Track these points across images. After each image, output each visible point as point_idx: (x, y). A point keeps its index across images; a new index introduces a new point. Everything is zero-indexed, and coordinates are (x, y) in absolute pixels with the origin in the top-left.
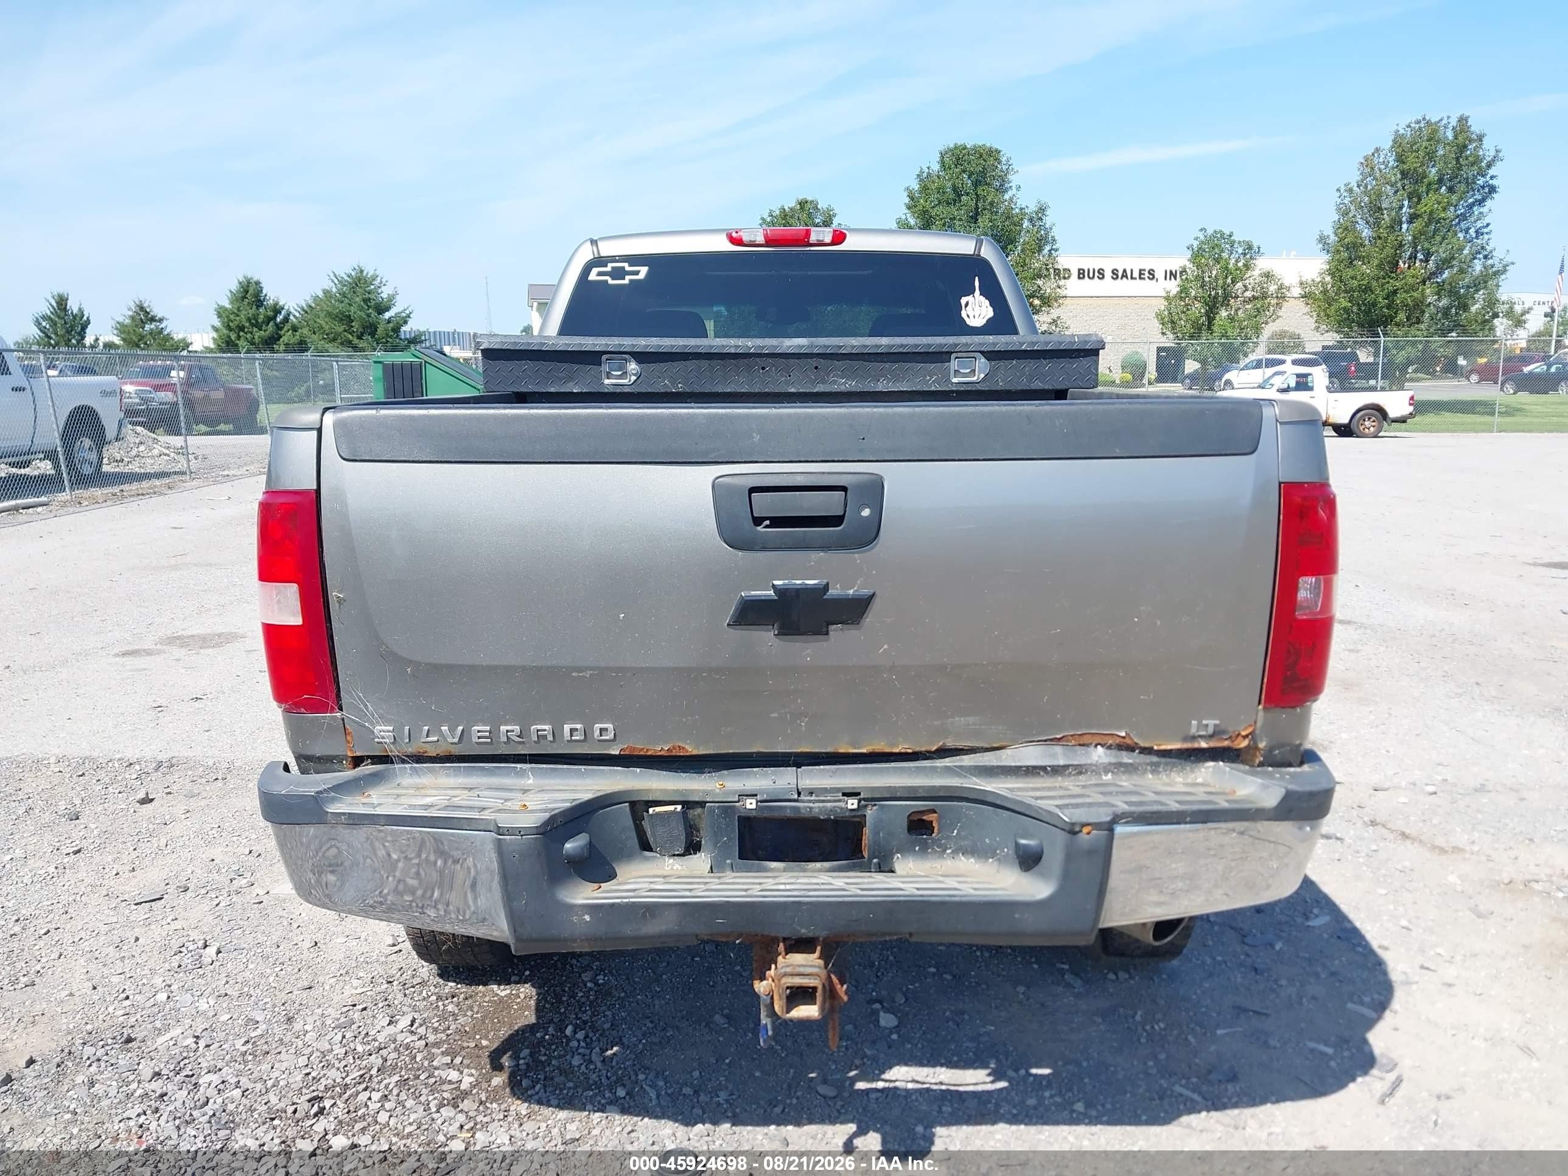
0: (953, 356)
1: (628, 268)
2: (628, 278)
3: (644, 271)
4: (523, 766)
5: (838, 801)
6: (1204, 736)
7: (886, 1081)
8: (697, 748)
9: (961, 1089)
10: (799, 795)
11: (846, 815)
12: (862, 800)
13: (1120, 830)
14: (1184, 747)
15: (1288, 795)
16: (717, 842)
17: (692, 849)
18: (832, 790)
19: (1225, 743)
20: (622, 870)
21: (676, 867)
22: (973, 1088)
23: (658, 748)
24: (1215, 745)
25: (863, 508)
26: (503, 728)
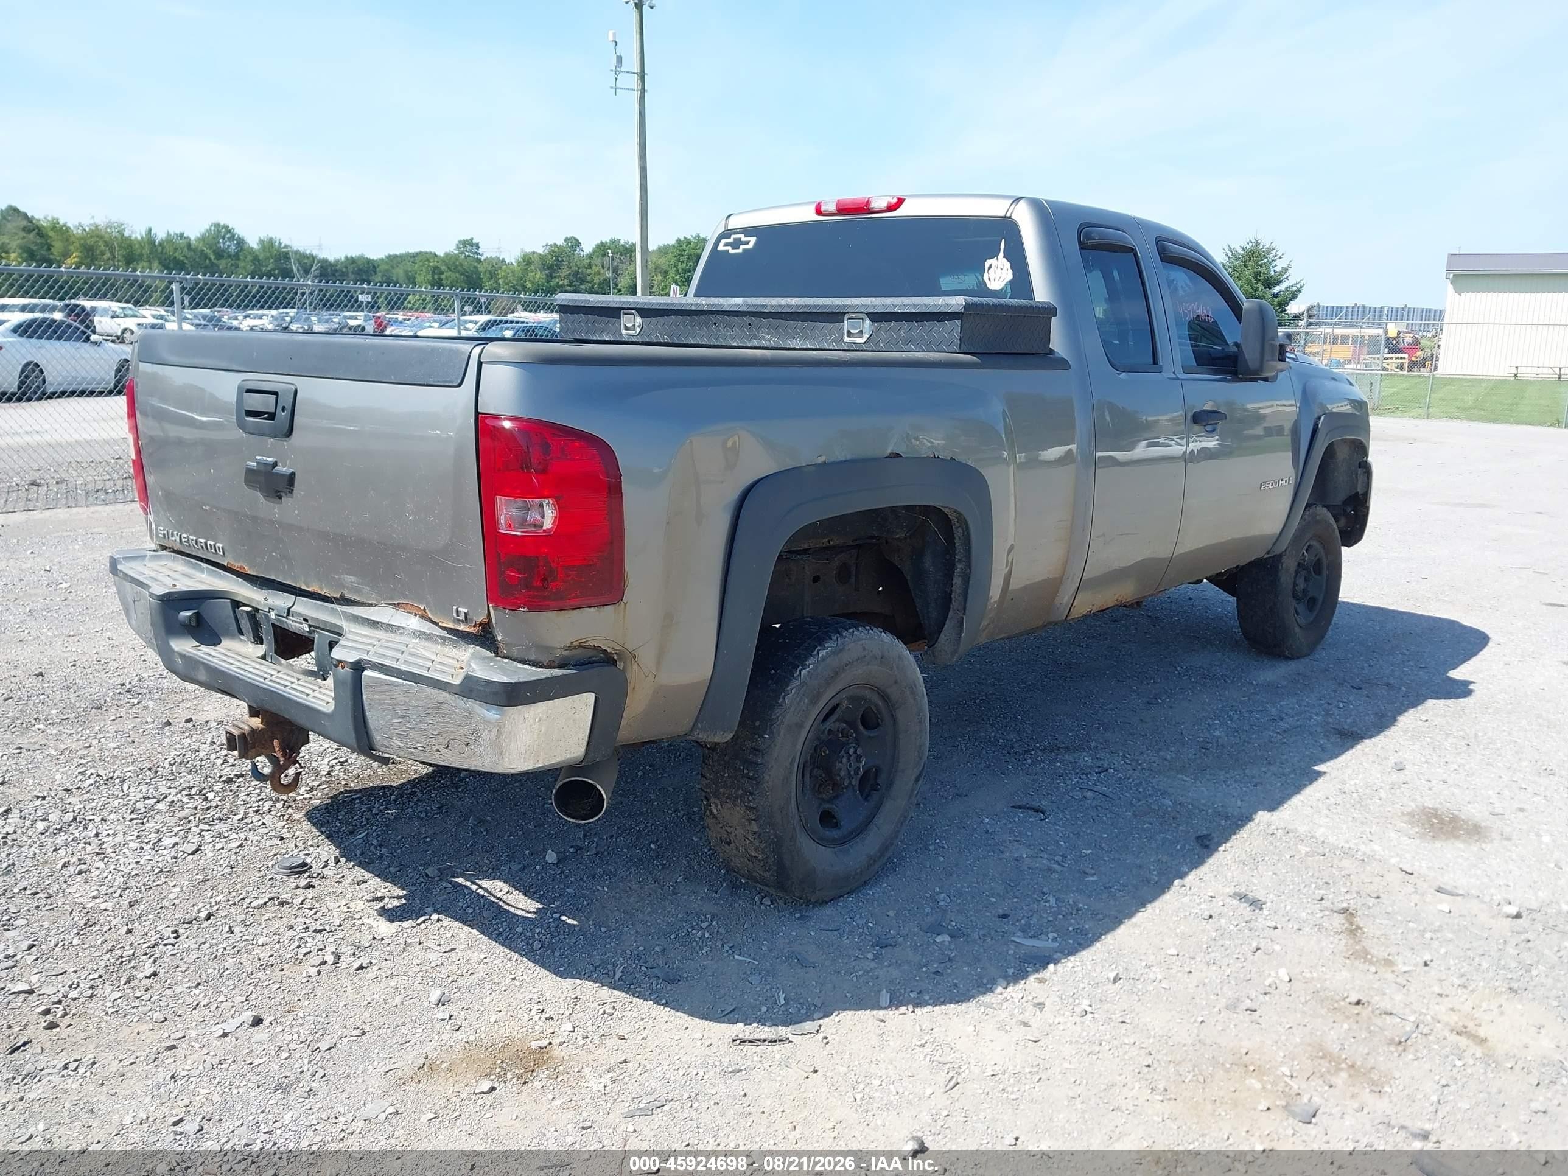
0: (846, 316)
1: (744, 239)
2: (742, 247)
3: (753, 240)
4: (204, 565)
5: (301, 623)
6: (462, 621)
7: (474, 883)
8: (250, 568)
9: (506, 907)
10: (288, 614)
11: (307, 635)
12: (310, 626)
13: (366, 673)
14: (453, 627)
15: (468, 678)
16: (267, 639)
17: (259, 640)
18: (299, 615)
19: (471, 630)
20: (226, 643)
21: (250, 650)
22: (512, 910)
23: (236, 566)
24: (468, 630)
25: (283, 409)
26: (191, 537)
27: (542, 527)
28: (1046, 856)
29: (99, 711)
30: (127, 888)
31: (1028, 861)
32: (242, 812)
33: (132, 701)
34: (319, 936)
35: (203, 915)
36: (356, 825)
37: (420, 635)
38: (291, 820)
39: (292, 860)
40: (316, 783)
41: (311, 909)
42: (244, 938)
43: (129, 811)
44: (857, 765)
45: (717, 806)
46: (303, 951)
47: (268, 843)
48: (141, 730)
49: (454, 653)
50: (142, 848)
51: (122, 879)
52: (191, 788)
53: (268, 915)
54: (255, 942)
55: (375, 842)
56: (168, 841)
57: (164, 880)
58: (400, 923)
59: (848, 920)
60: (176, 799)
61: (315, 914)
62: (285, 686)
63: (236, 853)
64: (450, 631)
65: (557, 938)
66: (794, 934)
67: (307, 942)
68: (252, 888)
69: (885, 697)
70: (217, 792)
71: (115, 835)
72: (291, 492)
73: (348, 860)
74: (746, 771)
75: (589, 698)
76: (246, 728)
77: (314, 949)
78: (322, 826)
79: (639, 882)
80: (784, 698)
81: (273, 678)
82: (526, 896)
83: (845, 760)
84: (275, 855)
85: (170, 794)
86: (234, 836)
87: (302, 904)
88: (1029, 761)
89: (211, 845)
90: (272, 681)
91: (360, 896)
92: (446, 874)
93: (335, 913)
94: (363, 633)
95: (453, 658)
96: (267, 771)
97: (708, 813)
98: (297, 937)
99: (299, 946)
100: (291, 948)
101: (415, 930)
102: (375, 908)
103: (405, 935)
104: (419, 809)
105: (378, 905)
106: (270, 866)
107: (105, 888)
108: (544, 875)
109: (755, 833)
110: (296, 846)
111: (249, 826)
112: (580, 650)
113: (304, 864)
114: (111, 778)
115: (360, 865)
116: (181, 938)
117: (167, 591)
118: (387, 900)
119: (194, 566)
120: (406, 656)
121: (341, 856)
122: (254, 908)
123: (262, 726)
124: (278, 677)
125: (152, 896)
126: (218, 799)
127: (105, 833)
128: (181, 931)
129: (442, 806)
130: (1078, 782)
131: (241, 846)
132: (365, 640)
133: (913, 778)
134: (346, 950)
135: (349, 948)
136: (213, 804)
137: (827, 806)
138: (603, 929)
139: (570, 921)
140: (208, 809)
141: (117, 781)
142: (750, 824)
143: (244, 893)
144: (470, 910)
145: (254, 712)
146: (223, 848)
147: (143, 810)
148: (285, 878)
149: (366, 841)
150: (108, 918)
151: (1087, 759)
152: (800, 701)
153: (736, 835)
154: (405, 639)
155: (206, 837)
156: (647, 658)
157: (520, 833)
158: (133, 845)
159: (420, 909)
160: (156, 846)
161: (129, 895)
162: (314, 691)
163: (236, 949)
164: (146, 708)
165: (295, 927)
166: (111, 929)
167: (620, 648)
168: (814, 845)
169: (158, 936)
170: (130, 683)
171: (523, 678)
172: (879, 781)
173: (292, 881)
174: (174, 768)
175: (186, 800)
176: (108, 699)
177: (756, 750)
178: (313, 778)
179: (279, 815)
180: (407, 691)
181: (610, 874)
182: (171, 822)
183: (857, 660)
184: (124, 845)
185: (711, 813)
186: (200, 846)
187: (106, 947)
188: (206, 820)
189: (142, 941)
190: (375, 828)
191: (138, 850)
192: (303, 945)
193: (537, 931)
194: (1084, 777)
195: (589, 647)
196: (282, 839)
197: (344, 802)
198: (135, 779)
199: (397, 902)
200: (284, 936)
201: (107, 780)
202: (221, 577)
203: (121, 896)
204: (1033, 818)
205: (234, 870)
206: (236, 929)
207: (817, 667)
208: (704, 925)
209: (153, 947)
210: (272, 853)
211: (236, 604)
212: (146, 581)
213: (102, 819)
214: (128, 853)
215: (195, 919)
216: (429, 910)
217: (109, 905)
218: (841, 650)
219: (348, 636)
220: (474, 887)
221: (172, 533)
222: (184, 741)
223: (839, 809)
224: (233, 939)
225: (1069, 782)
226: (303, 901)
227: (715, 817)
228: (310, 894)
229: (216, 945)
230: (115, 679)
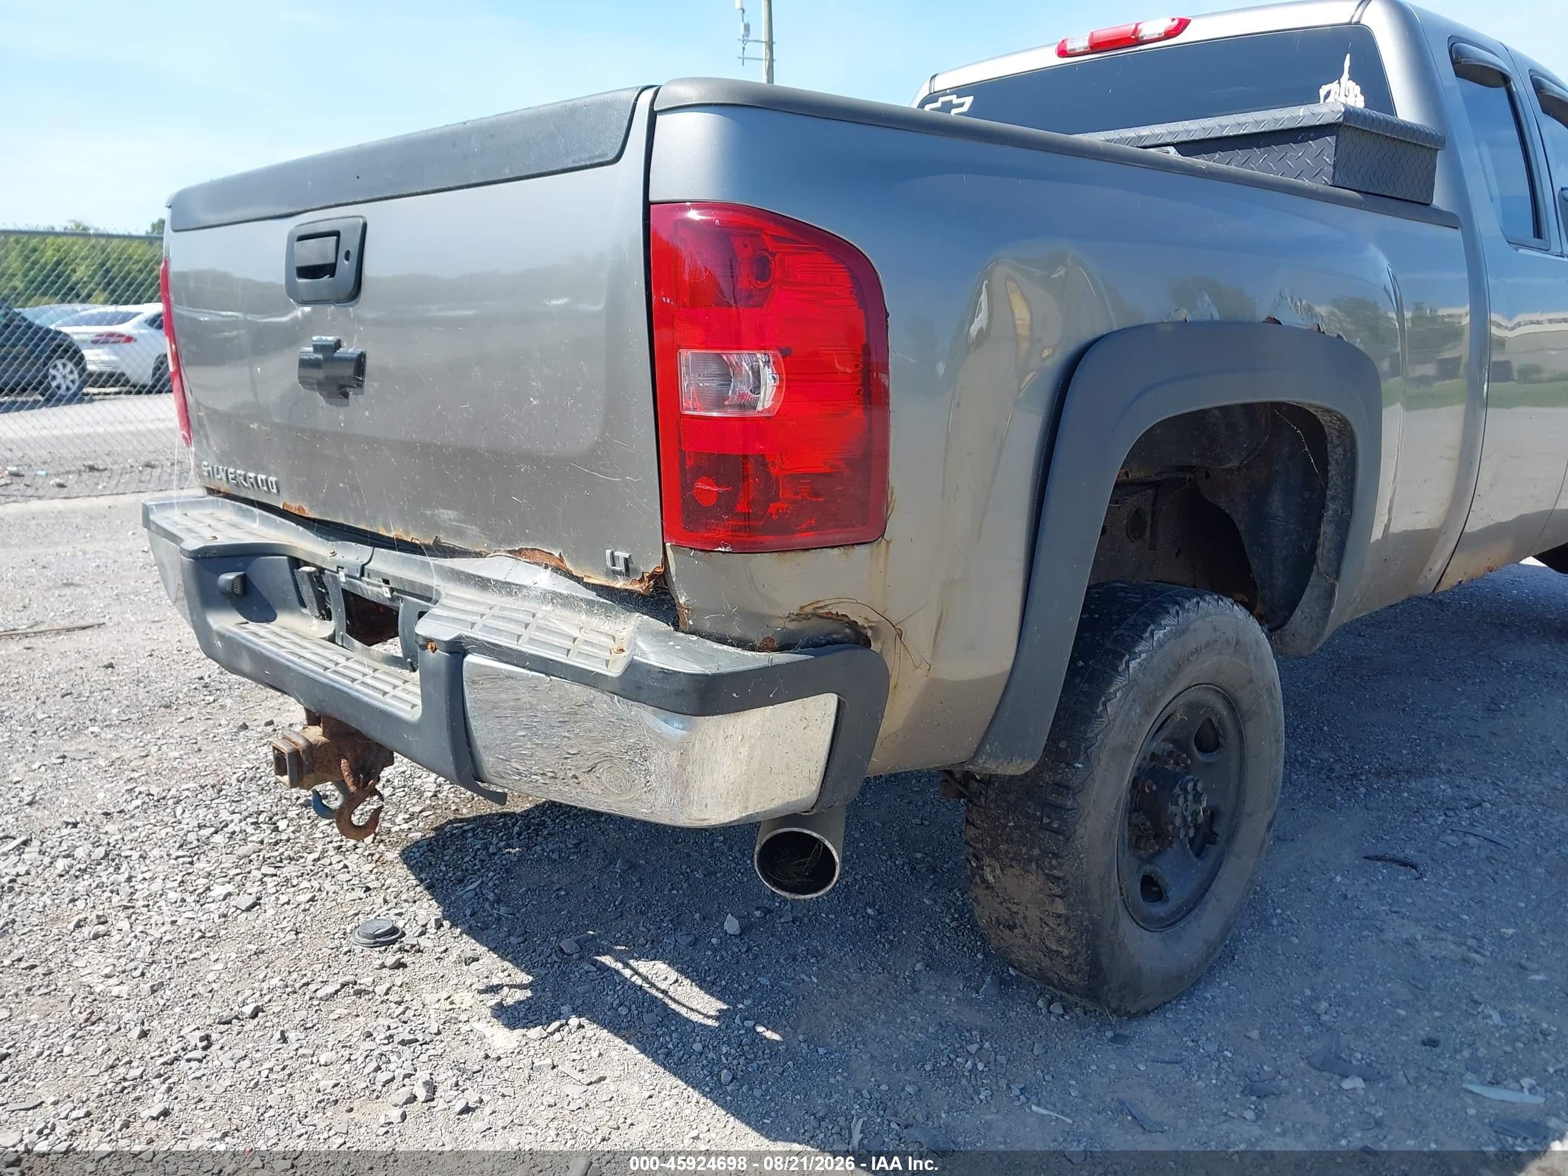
1: (955, 100)
2: (955, 111)
3: (968, 101)
4: (257, 511)
5: (380, 586)
6: (620, 573)
7: (627, 965)
8: (310, 510)
9: (673, 1006)
10: (362, 575)
11: (388, 603)
12: (392, 590)
13: (470, 659)
14: (606, 584)
15: (633, 667)
16: (336, 611)
17: (327, 615)
18: (378, 574)
19: (637, 587)
20: (283, 619)
21: (315, 628)
22: (683, 1011)
23: (294, 507)
24: (630, 587)
25: (347, 256)
26: (238, 472)
27: (755, 408)
28: (1450, 938)
29: (168, 710)
30: (153, 962)
31: (1426, 946)
32: (320, 849)
33: (207, 698)
34: (407, 1052)
35: (248, 1010)
36: (467, 870)
37: (554, 598)
38: (381, 861)
39: (377, 924)
40: (418, 809)
41: (399, 1003)
42: (301, 1051)
43: (177, 845)
44: (1195, 806)
45: (993, 871)
46: (383, 1077)
47: (349, 896)
48: (212, 735)
49: (607, 626)
50: (183, 900)
51: (149, 948)
52: (259, 813)
53: (339, 1011)
54: (315, 1059)
55: (491, 897)
56: (218, 891)
57: (204, 950)
58: (524, 1031)
59: (1190, 1044)
60: (238, 829)
61: (404, 1013)
62: (354, 680)
63: (305, 910)
64: (601, 590)
65: (755, 1065)
66: (1113, 1067)
67: (389, 1062)
68: (320, 966)
69: (1232, 703)
70: (292, 819)
71: (153, 879)
72: (360, 385)
73: (454, 925)
74: (1046, 820)
75: (828, 703)
76: (301, 742)
77: (400, 1073)
78: (421, 870)
79: (861, 969)
80: (1104, 704)
81: (339, 669)
82: (701, 988)
83: (1181, 800)
84: (356, 914)
85: (232, 821)
86: (305, 884)
87: (387, 994)
88: (1363, 790)
89: (273, 898)
90: (335, 672)
91: (468, 983)
92: (588, 948)
93: (432, 1011)
94: (467, 596)
95: (607, 635)
96: (335, 804)
97: (978, 879)
98: (376, 1053)
99: (378, 1068)
100: (366, 1071)
101: (545, 1044)
102: (488, 1005)
103: (532, 1053)
104: (551, 847)
105: (493, 1000)
106: (348, 931)
107: (123, 961)
108: (724, 953)
109: (1059, 916)
110: (386, 901)
111: (326, 870)
112: (814, 622)
113: (394, 930)
114: (164, 798)
115: (471, 932)
116: (213, 1048)
117: (202, 545)
118: (506, 989)
119: (245, 514)
120: (532, 632)
121: (445, 918)
122: (321, 999)
123: (323, 739)
124: (345, 667)
125: (182, 978)
126: (292, 829)
127: (140, 877)
128: (214, 1037)
129: (579, 844)
130: (1444, 820)
131: (312, 899)
132: (469, 608)
133: (1265, 824)
134: (445, 1077)
135: (450, 1073)
136: (284, 837)
137: (1148, 868)
138: (821, 1051)
139: (769, 1034)
140: (276, 843)
141: (170, 802)
142: (1052, 902)
143: (309, 975)
144: (623, 1011)
145: (313, 719)
146: (288, 903)
147: (195, 843)
148: (367, 951)
149: (478, 894)
150: (119, 1011)
151: (1442, 789)
152: (1130, 710)
153: (1025, 918)
154: (530, 606)
155: (269, 885)
156: (919, 634)
157: (685, 885)
158: (172, 896)
159: (553, 1007)
160: (201, 899)
161: (155, 971)
162: (395, 687)
163: (287, 1071)
164: (222, 707)
165: (375, 1035)
166: (119, 1029)
167: (875, 617)
168: (1138, 931)
169: (181, 1045)
170: (210, 676)
171: (726, 667)
172: (1217, 829)
173: (376, 956)
174: (243, 786)
175: (250, 829)
176: (181, 696)
177: (1062, 787)
178: (414, 801)
179: (366, 853)
180: (535, 688)
181: (820, 956)
182: (228, 862)
183: (1206, 647)
184: (161, 895)
185: (984, 880)
186: (259, 899)
187: (109, 1059)
188: (272, 860)
189: (158, 1053)
190: (491, 874)
191: (178, 904)
192: (383, 1067)
193: (724, 1050)
194: (1451, 813)
195: (828, 617)
196: (368, 889)
197: (452, 835)
198: (192, 800)
199: (520, 995)
200: (358, 1049)
201: (158, 801)
202: (278, 527)
203: (143, 974)
204: (1404, 876)
205: (300, 936)
206: (292, 1036)
207: (1152, 657)
208: (973, 1048)
209: (172, 1064)
210: (352, 912)
211: (296, 563)
212: (179, 534)
213: (141, 856)
214: (165, 909)
215: (237, 1017)
216: (565, 1009)
217: (124, 990)
218: (1184, 631)
219: (443, 601)
220: (627, 973)
221: (218, 469)
222: (260, 749)
223: (1165, 869)
224: (288, 1050)
225: (1432, 821)
226: (389, 989)
227: (989, 887)
228: (400, 977)
229: (260, 1062)
230: (194, 672)
